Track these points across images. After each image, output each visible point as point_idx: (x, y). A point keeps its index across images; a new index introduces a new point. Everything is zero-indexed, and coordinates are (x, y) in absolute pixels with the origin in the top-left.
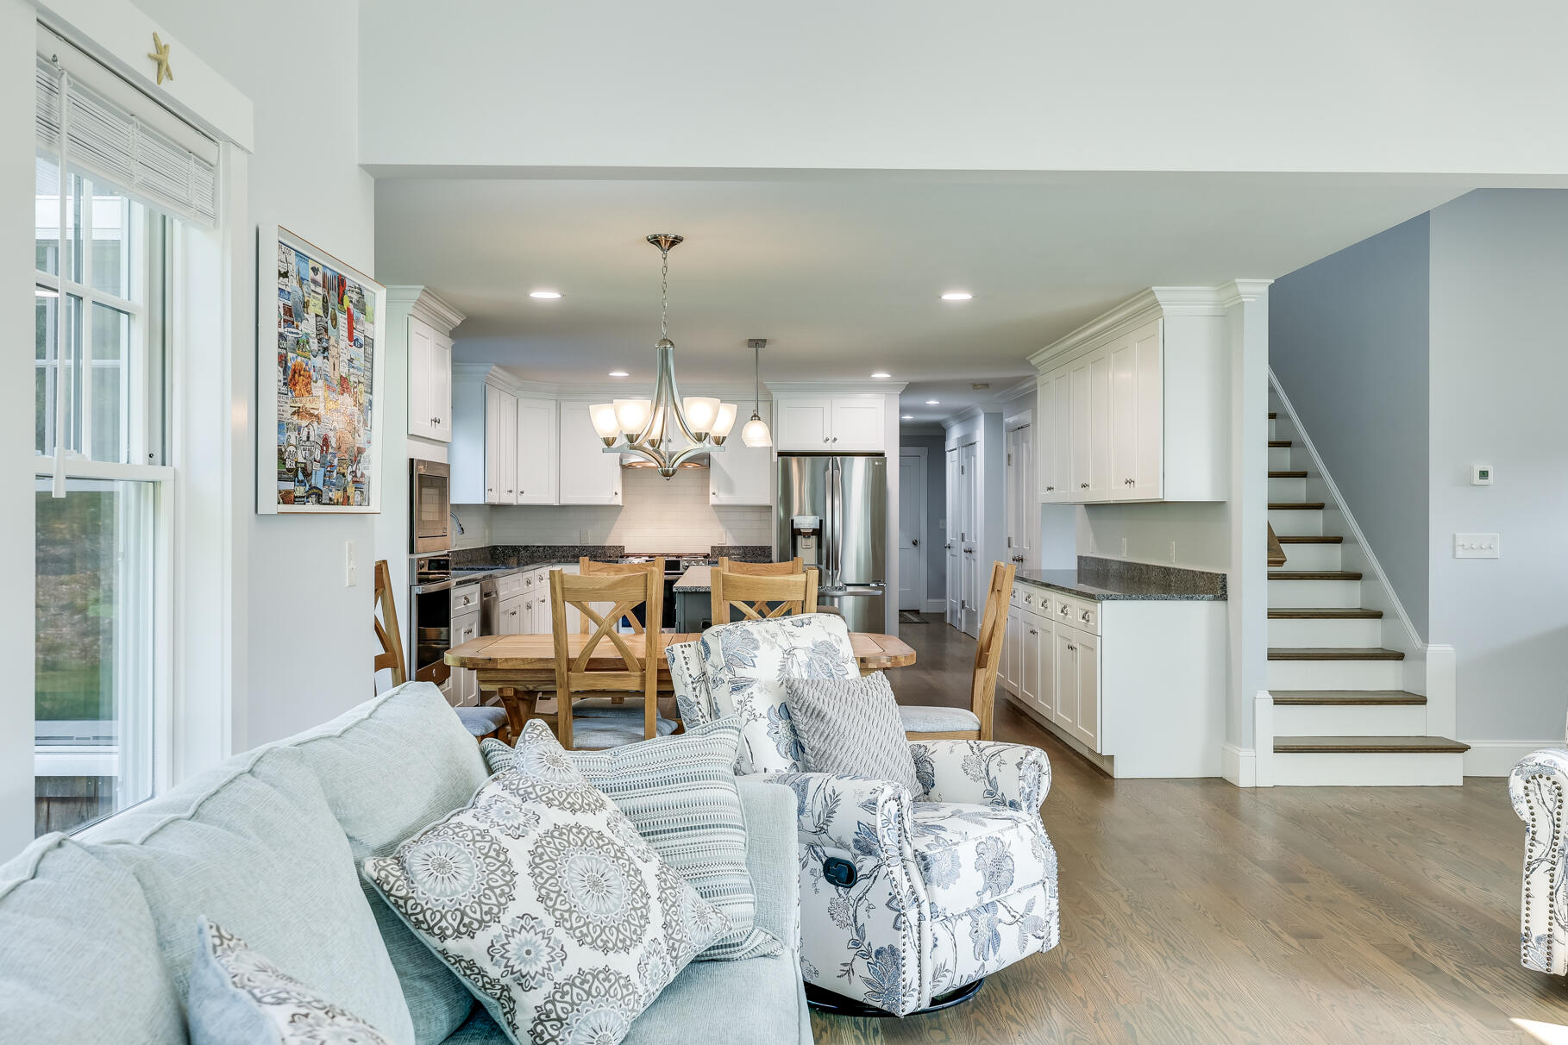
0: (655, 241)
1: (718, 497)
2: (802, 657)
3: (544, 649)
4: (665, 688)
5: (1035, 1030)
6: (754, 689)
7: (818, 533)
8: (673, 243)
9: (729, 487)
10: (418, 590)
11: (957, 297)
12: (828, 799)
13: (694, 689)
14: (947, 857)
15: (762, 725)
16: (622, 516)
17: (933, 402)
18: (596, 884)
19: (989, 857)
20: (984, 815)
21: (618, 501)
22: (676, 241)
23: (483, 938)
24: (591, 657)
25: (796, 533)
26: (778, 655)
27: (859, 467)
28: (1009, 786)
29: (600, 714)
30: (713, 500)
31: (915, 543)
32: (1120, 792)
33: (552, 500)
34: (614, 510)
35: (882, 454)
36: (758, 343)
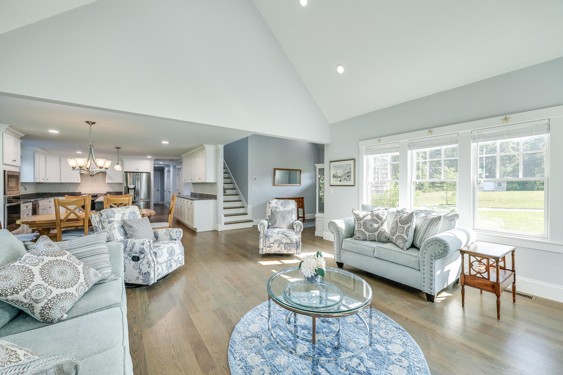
0: (88, 122)
1: (108, 181)
2: (127, 215)
3: (53, 217)
4: (90, 224)
5: (179, 281)
6: (114, 222)
7: (134, 189)
8: (93, 124)
9: (112, 179)
10: (8, 205)
11: (165, 142)
12: (133, 244)
13: (98, 224)
14: (161, 252)
15: (117, 230)
16: (80, 185)
17: (161, 163)
18: (62, 273)
19: (170, 250)
20: (169, 242)
21: (79, 182)
22: (94, 123)
23: (22, 294)
24: (68, 218)
25: (129, 189)
26: (121, 215)
27: (144, 175)
28: (174, 236)
29: (72, 232)
30: (107, 182)
31: (158, 191)
32: (198, 235)
33: (59, 182)
34: (79, 184)
35: (150, 173)
36: (118, 148)
